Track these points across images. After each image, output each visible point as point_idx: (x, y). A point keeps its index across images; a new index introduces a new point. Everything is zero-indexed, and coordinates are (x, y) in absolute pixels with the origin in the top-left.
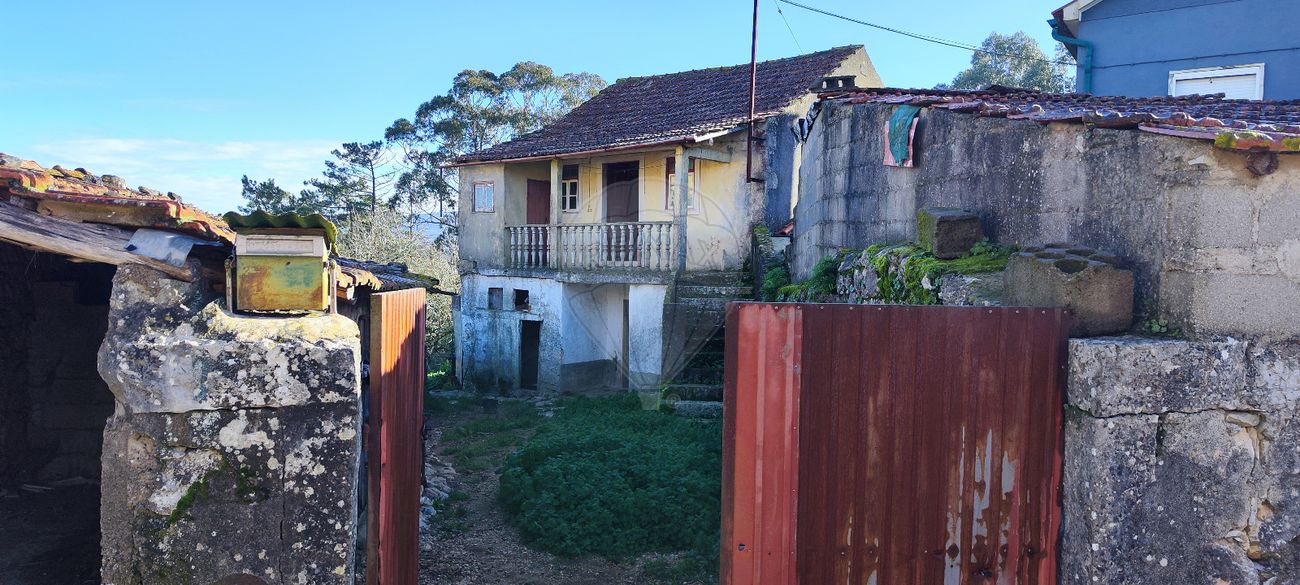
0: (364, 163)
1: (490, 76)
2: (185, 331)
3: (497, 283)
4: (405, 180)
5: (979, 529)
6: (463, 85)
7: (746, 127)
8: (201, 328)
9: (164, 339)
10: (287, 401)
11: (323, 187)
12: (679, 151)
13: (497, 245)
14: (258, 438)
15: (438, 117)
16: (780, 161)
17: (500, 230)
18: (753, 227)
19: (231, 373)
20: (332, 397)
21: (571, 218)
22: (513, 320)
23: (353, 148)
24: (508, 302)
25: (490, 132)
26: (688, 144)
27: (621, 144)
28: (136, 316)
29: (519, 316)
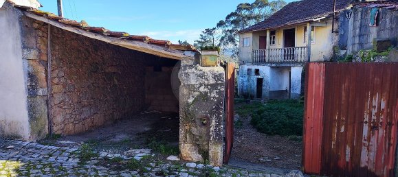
0: (211, 34)
1: (248, 4)
2: (193, 70)
3: (250, 67)
4: (222, 39)
5: (374, 117)
6: (240, 8)
7: (331, 15)
8: (196, 69)
9: (190, 71)
10: (211, 83)
11: (199, 42)
12: (308, 24)
13: (250, 56)
14: (206, 89)
15: (231, 19)
16: (344, 25)
17: (251, 51)
18: (334, 47)
19: (202, 77)
20: (220, 82)
21: (273, 47)
22: (254, 78)
23: (208, 30)
24: (253, 73)
25: (248, 22)
26: (311, 22)
27: (289, 23)
28: (185, 67)
29: (256, 77)
